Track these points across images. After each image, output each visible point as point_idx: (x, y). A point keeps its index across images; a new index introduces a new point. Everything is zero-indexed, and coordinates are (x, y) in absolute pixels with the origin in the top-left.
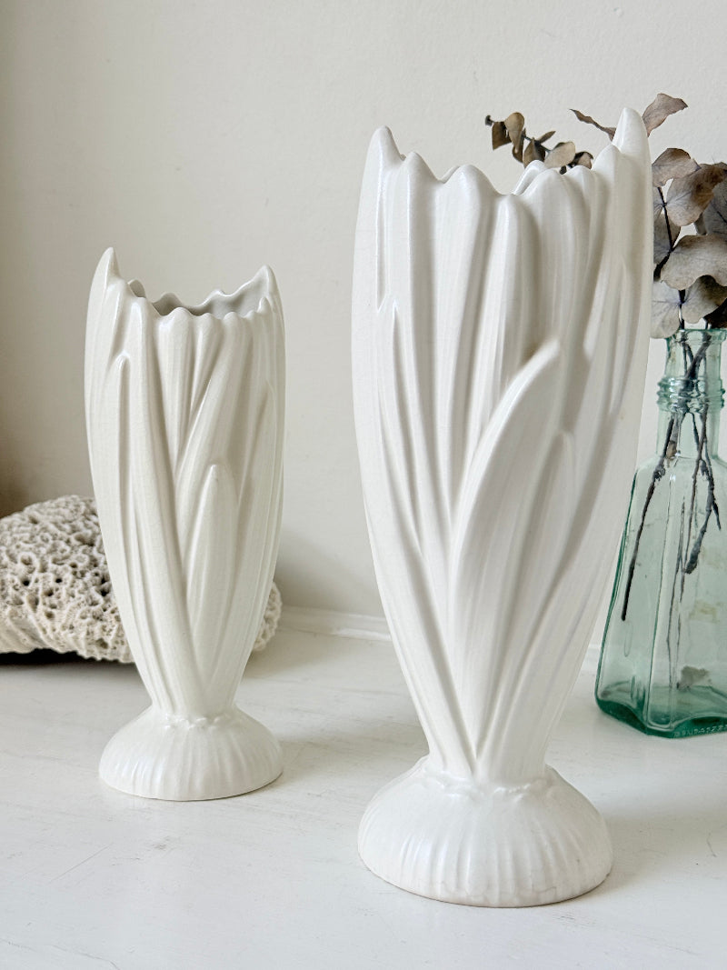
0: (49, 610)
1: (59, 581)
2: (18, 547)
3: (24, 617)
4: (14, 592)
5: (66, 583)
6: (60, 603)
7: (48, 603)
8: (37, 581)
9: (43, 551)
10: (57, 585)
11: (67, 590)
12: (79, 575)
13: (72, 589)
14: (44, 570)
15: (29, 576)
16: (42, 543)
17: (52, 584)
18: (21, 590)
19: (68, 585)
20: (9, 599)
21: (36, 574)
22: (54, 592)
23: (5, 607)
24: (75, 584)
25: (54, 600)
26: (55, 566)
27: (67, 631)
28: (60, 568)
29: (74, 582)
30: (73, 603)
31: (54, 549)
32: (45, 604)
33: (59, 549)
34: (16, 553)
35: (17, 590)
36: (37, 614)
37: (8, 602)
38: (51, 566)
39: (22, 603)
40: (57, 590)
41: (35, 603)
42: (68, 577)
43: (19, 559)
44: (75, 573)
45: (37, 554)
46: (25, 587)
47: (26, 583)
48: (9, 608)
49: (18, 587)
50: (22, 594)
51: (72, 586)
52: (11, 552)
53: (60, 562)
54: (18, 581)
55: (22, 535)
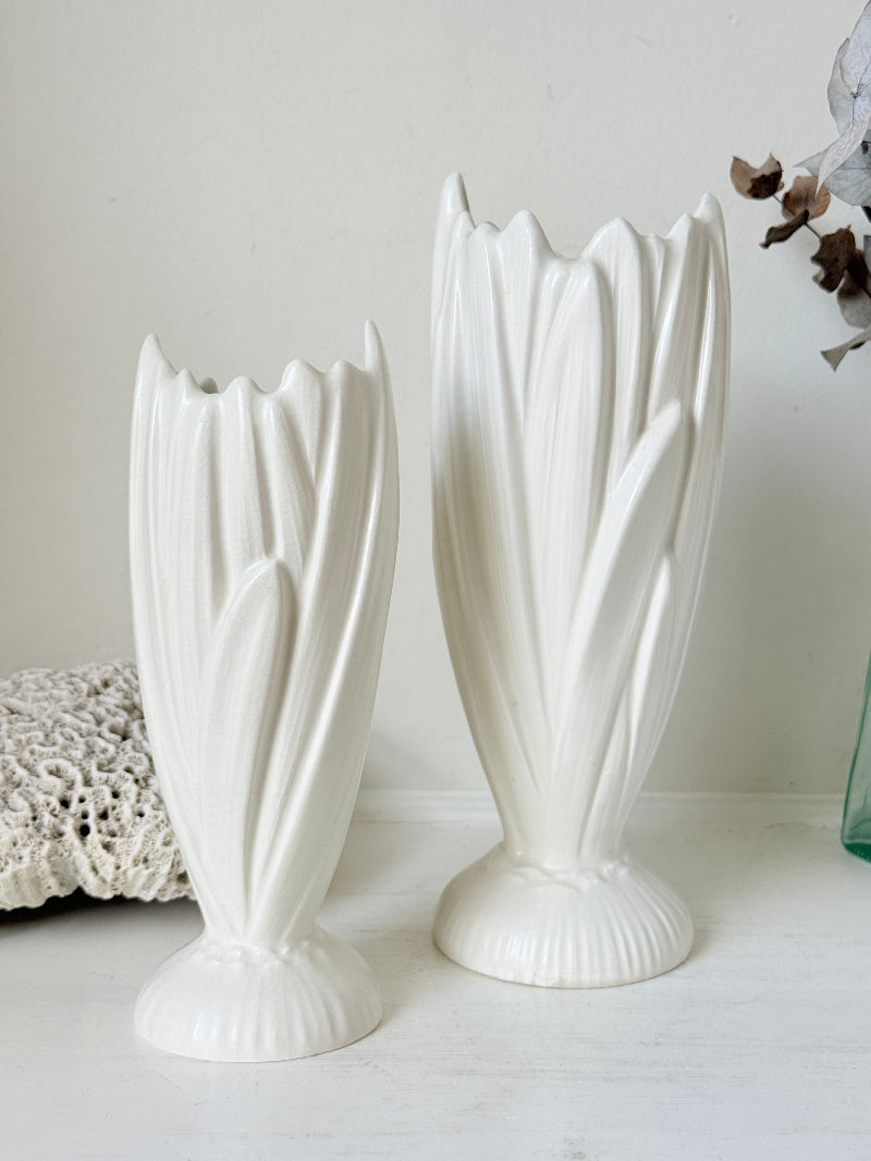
0: (108, 839)
1: (115, 795)
2: (32, 752)
3: (66, 854)
4: (53, 819)
5: (128, 798)
6: (121, 826)
7: (104, 830)
8: (82, 800)
9: (78, 754)
10: (115, 801)
11: (132, 806)
12: (141, 782)
13: (139, 805)
14: (87, 782)
15: (69, 793)
16: (67, 742)
17: (109, 800)
18: (61, 816)
19: (133, 799)
20: (45, 831)
21: (80, 790)
22: (110, 812)
23: (41, 843)
24: (142, 798)
25: (112, 824)
26: (104, 775)
27: (141, 866)
28: (113, 777)
29: (139, 794)
30: (144, 826)
31: (90, 752)
32: (100, 832)
33: (97, 750)
34: (31, 761)
35: (56, 816)
36: (89, 847)
37: (44, 836)
38: (95, 774)
39: (61, 835)
40: (114, 808)
41: (84, 831)
42: (129, 788)
43: (41, 769)
44: (137, 781)
45: (70, 759)
46: (66, 811)
47: (65, 803)
48: (47, 845)
49: (56, 812)
50: (63, 821)
51: (138, 801)
52: (24, 762)
53: (106, 768)
54: (55, 803)
55: (28, 735)
